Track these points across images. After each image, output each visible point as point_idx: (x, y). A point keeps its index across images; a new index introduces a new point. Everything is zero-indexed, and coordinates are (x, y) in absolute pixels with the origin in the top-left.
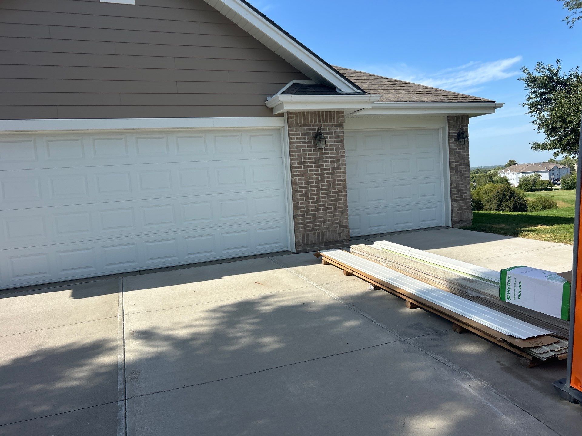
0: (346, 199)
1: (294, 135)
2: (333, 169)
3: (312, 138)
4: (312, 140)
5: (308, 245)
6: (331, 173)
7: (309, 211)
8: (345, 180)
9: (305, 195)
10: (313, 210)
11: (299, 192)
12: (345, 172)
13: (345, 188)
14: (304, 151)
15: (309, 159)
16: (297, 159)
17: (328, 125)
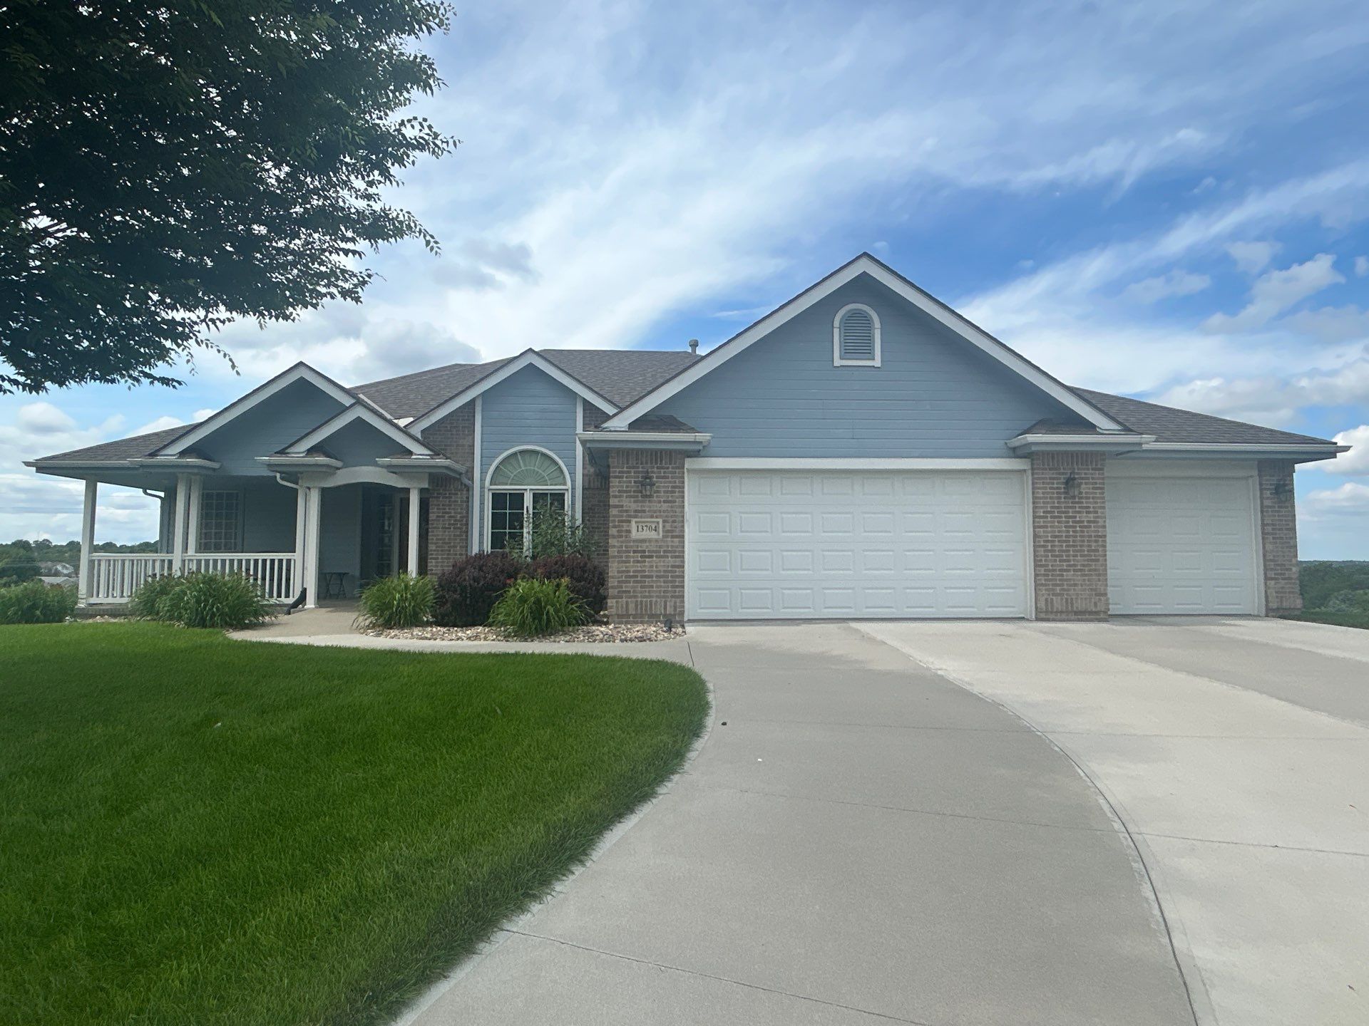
0: (1106, 560)
1: (1039, 479)
2: (1088, 522)
3: (1063, 483)
4: (1063, 486)
5: (1052, 612)
6: (1086, 527)
7: (1055, 570)
8: (1105, 536)
9: (1050, 551)
10: (1060, 570)
11: (1043, 546)
12: (1104, 527)
13: (1105, 546)
14: (1051, 498)
15: (1058, 507)
16: (1042, 507)
17: (1084, 469)
